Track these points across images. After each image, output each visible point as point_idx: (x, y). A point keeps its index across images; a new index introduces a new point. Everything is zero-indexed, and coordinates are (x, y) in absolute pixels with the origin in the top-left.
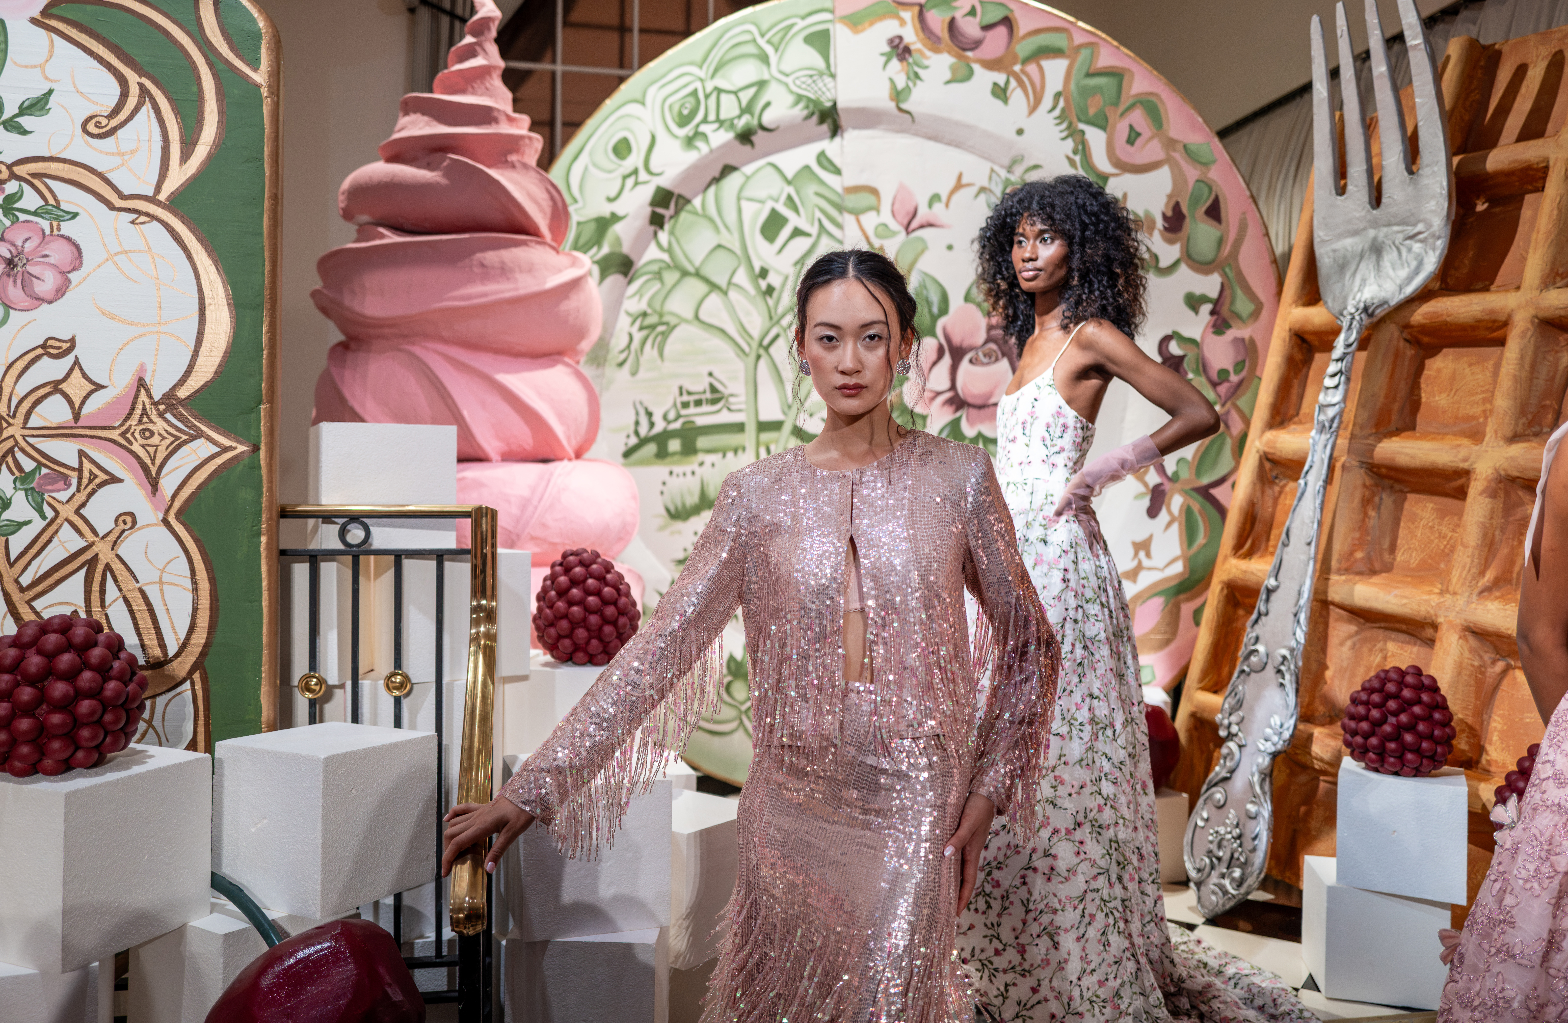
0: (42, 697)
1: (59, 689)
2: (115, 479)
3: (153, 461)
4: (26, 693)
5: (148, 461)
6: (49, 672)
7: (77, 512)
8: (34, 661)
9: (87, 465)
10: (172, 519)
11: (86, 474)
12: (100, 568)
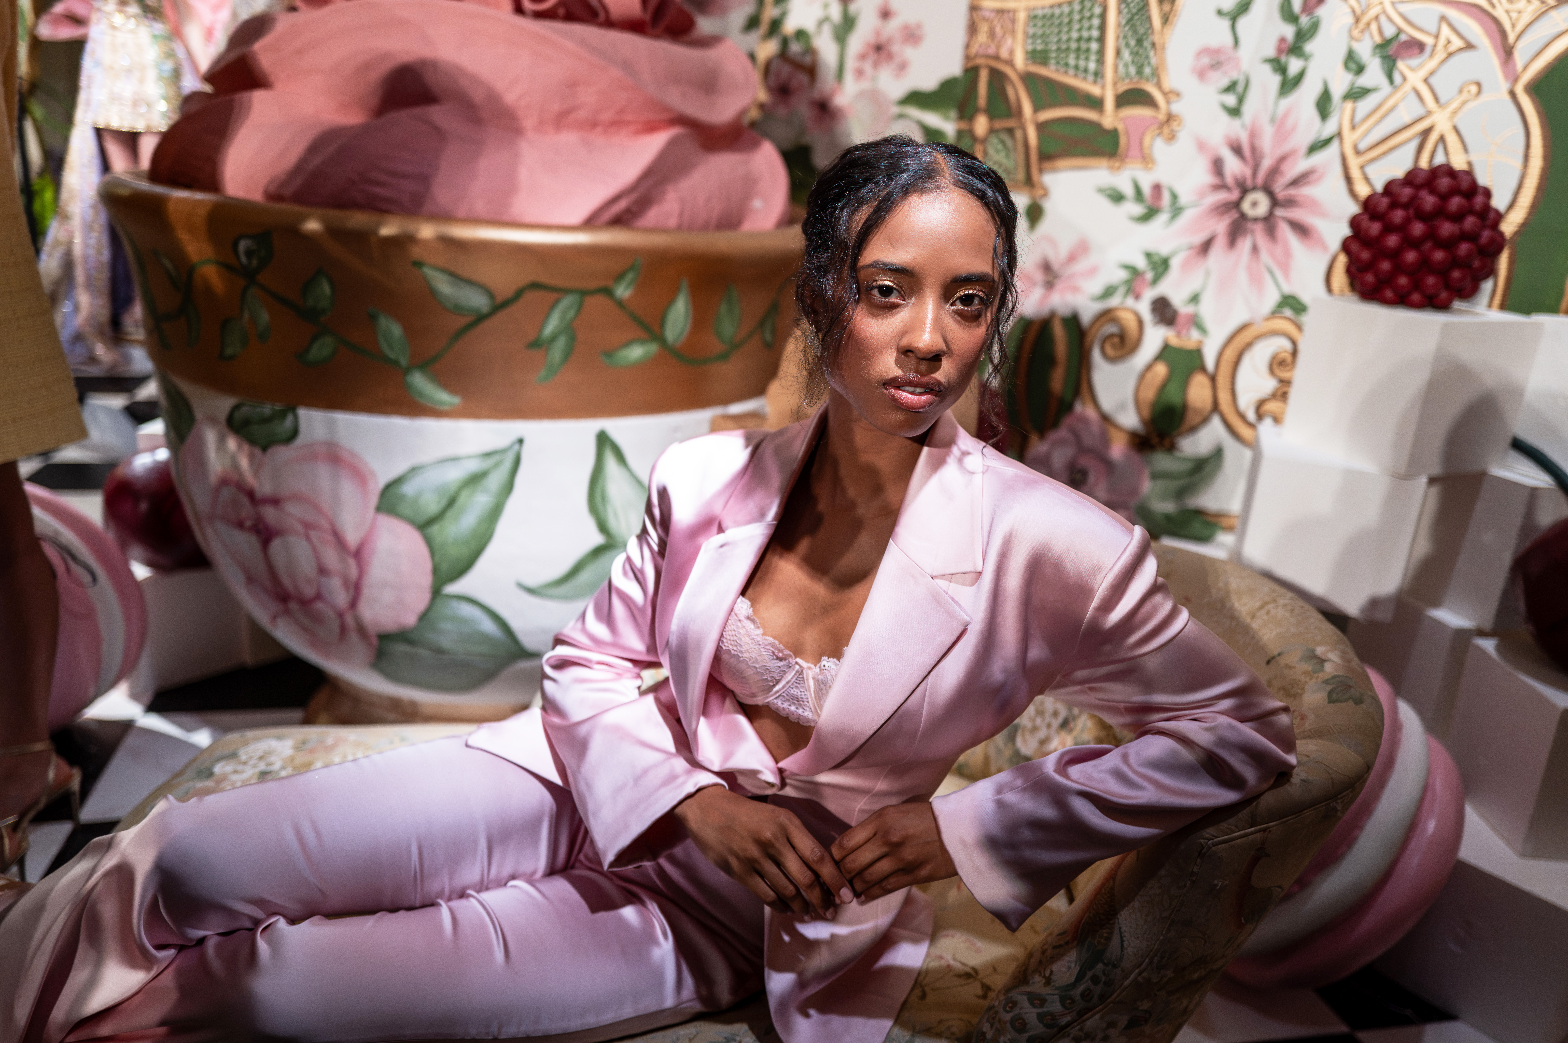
0: (1432, 235)
1: (1447, 228)
2: (1469, 46)
3: (1513, 26)
4: (1418, 228)
5: (1507, 26)
6: (1440, 212)
7: (1426, 81)
8: (1429, 201)
9: (1446, 31)
10: (1519, 90)
11: (1442, 41)
12: (1433, 137)
